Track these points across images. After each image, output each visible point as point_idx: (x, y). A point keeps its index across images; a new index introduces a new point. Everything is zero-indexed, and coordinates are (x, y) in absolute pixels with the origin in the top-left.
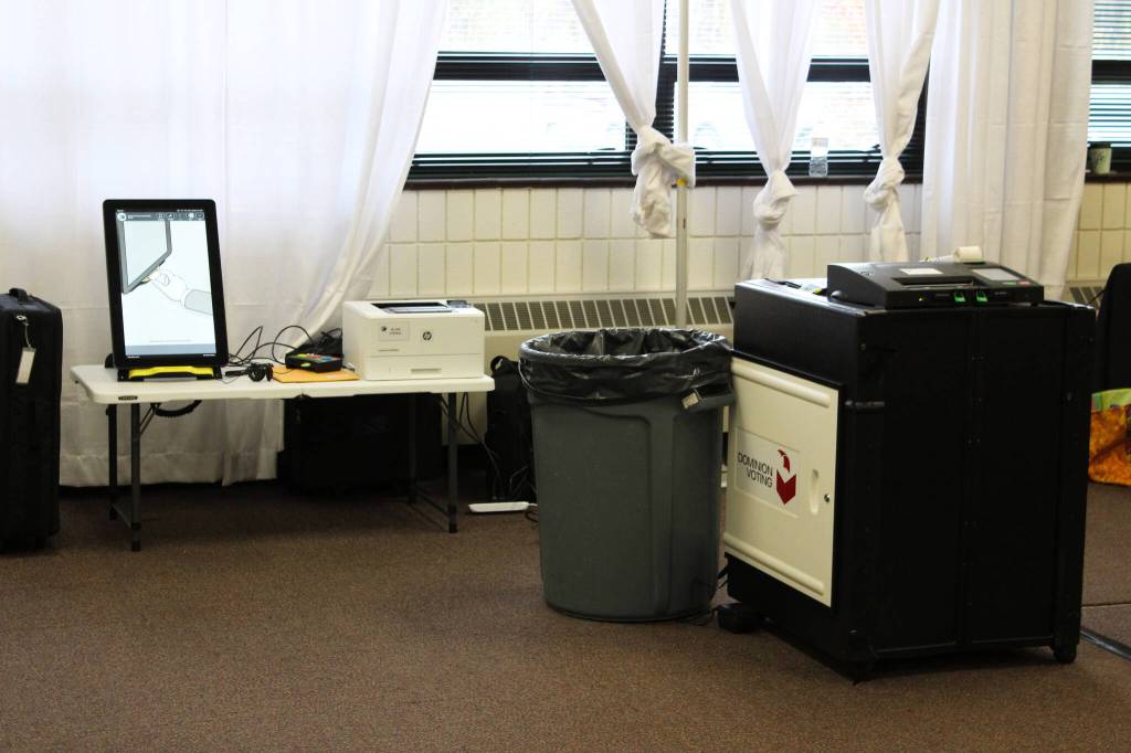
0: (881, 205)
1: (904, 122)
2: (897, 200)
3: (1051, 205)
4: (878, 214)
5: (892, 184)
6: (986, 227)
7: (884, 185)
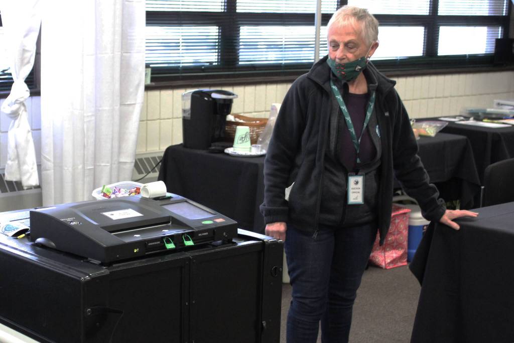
0: (15, 115)
1: (27, 55)
2: (26, 111)
3: (126, 108)
4: (13, 121)
5: (22, 100)
6: (85, 127)
7: (17, 100)
